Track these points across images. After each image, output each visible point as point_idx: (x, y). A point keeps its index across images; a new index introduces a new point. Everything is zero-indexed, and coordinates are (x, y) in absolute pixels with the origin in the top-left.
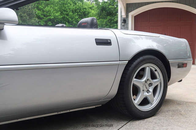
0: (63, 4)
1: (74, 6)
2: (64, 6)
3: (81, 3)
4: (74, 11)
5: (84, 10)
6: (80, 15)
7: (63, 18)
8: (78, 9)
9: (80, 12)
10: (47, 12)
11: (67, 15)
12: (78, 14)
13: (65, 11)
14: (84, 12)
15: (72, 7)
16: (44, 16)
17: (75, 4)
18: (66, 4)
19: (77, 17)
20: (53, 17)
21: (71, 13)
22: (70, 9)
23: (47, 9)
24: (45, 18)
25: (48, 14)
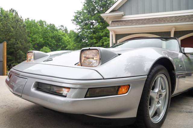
0: (45, 33)
1: (52, 34)
2: (45, 34)
3: (57, 32)
4: (52, 37)
5: (59, 36)
6: (56, 40)
7: (44, 42)
8: (55, 36)
9: (56, 38)
10: (34, 39)
11: (48, 40)
12: (55, 40)
13: (46, 37)
14: (59, 38)
15: (51, 35)
16: (33, 41)
17: (53, 32)
18: (47, 33)
19: (54, 42)
20: (38, 42)
21: (50, 39)
22: (49, 36)
23: (35, 36)
24: (33, 42)
25: (35, 40)
